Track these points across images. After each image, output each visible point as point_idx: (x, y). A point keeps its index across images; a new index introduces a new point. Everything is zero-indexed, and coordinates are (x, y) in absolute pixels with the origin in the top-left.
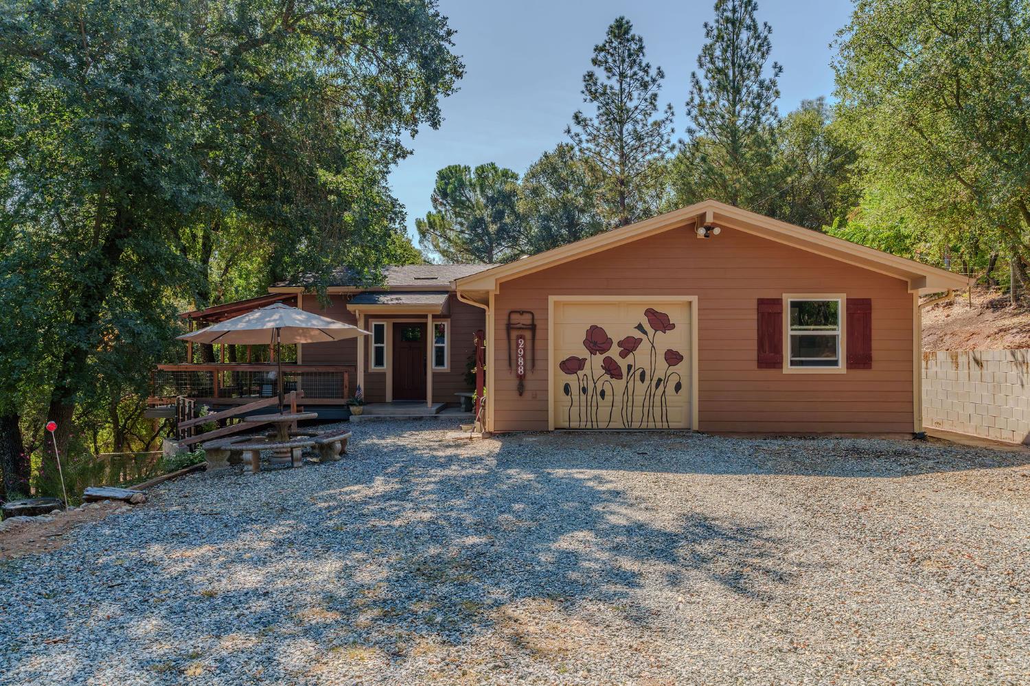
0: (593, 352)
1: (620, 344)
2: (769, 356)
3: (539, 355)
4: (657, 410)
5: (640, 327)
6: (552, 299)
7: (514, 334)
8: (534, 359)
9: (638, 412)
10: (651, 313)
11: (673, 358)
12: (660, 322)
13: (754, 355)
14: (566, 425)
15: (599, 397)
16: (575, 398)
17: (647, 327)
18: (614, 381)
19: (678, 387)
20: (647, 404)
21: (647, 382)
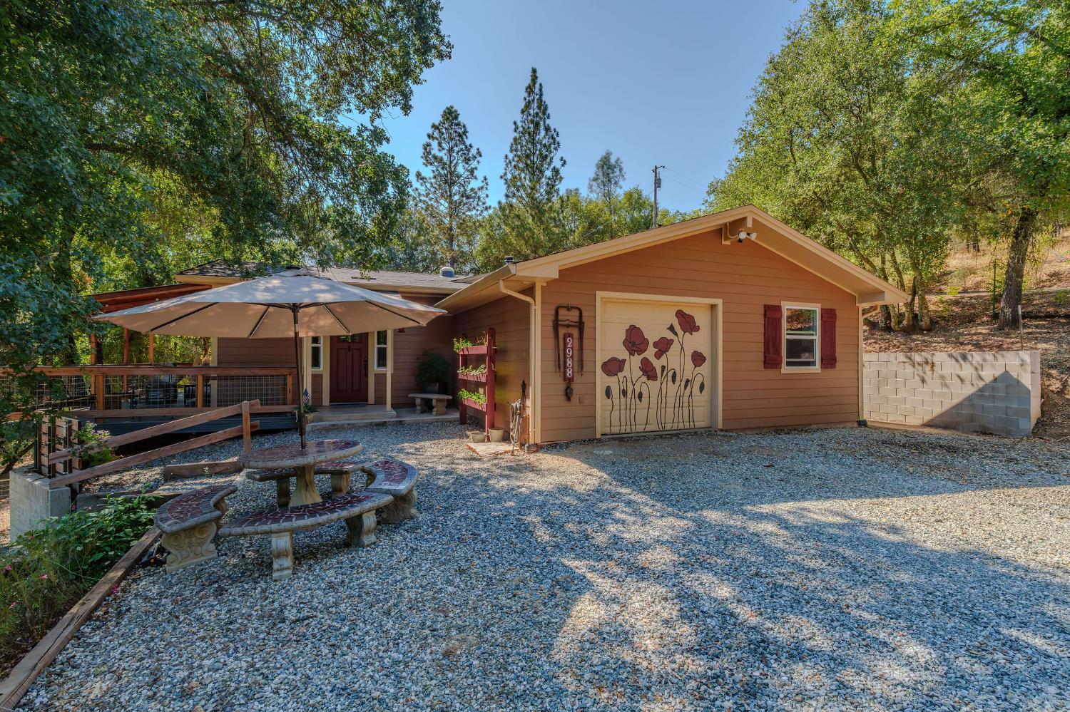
0: (632, 354)
1: (655, 345)
2: (772, 357)
3: (586, 354)
4: (686, 410)
5: (671, 328)
6: (599, 294)
7: (562, 331)
8: (582, 360)
9: (670, 411)
10: (680, 314)
11: (698, 359)
12: (688, 323)
13: (761, 356)
14: (608, 429)
15: (637, 399)
16: (616, 401)
18: (650, 383)
19: (702, 387)
20: (677, 405)
21: (677, 383)
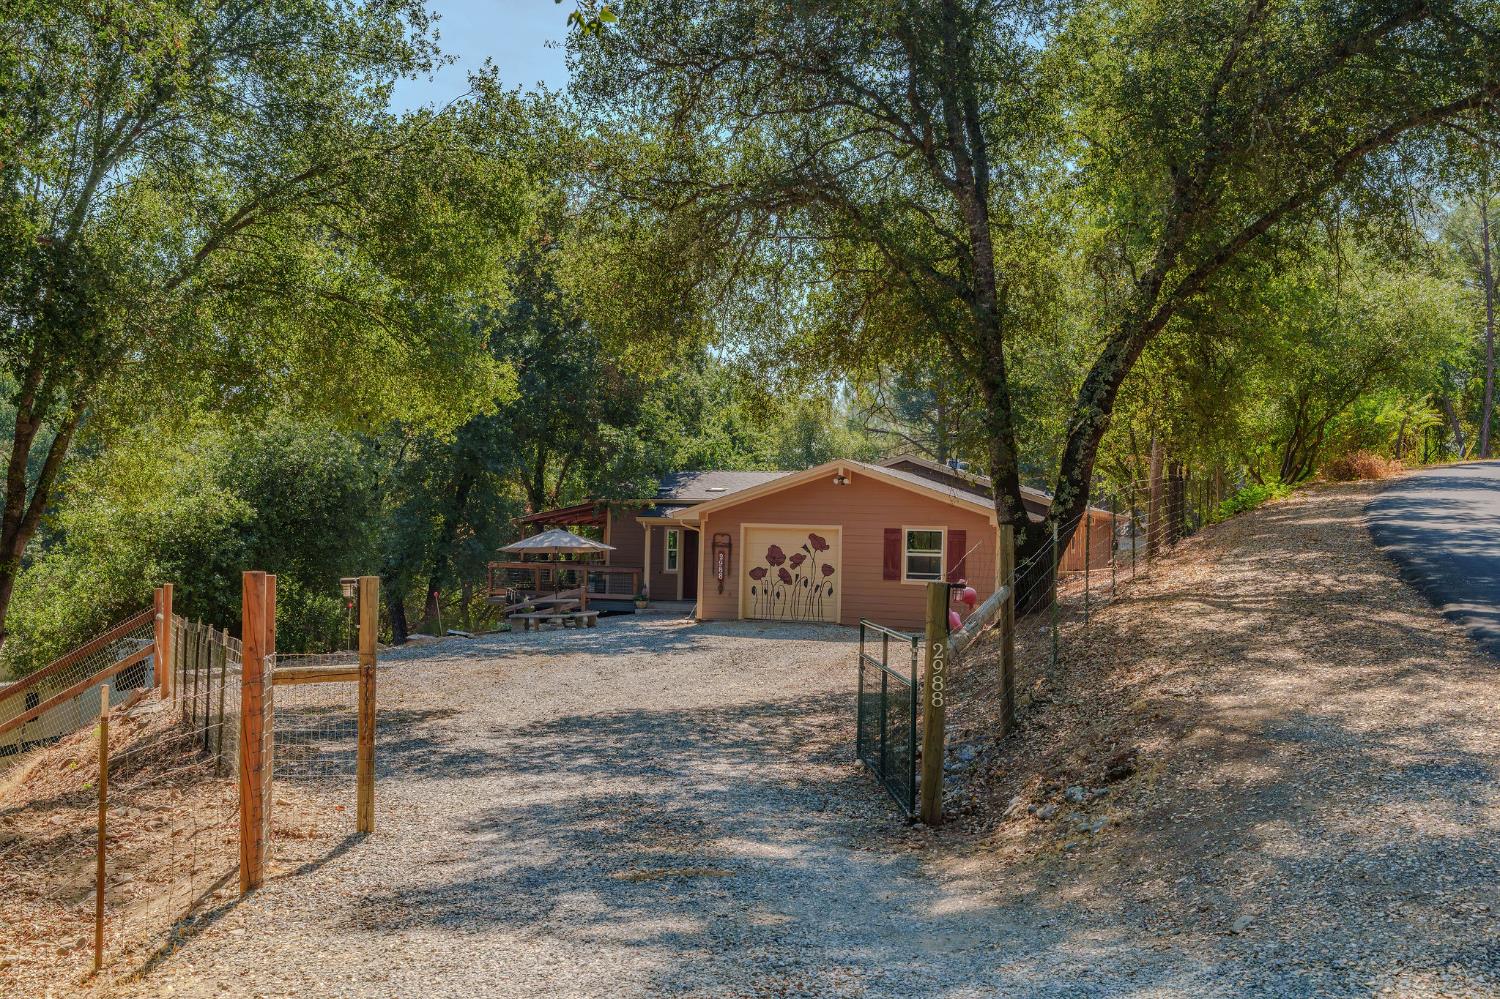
0: (772, 564)
1: (791, 559)
2: (891, 571)
3: (733, 564)
4: (816, 608)
5: (805, 547)
6: (743, 525)
7: (717, 550)
8: (730, 568)
9: (802, 607)
10: (813, 537)
11: (828, 570)
12: (819, 543)
13: (881, 570)
14: (752, 616)
15: (776, 597)
16: (760, 597)
17: (810, 546)
18: (786, 586)
19: (830, 592)
20: (808, 603)
21: (809, 587)
